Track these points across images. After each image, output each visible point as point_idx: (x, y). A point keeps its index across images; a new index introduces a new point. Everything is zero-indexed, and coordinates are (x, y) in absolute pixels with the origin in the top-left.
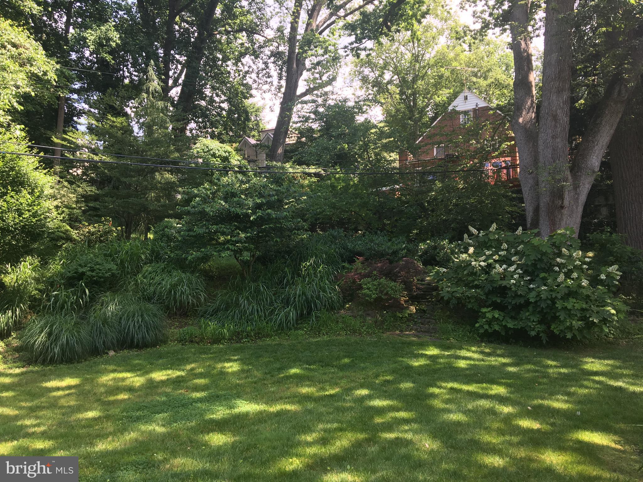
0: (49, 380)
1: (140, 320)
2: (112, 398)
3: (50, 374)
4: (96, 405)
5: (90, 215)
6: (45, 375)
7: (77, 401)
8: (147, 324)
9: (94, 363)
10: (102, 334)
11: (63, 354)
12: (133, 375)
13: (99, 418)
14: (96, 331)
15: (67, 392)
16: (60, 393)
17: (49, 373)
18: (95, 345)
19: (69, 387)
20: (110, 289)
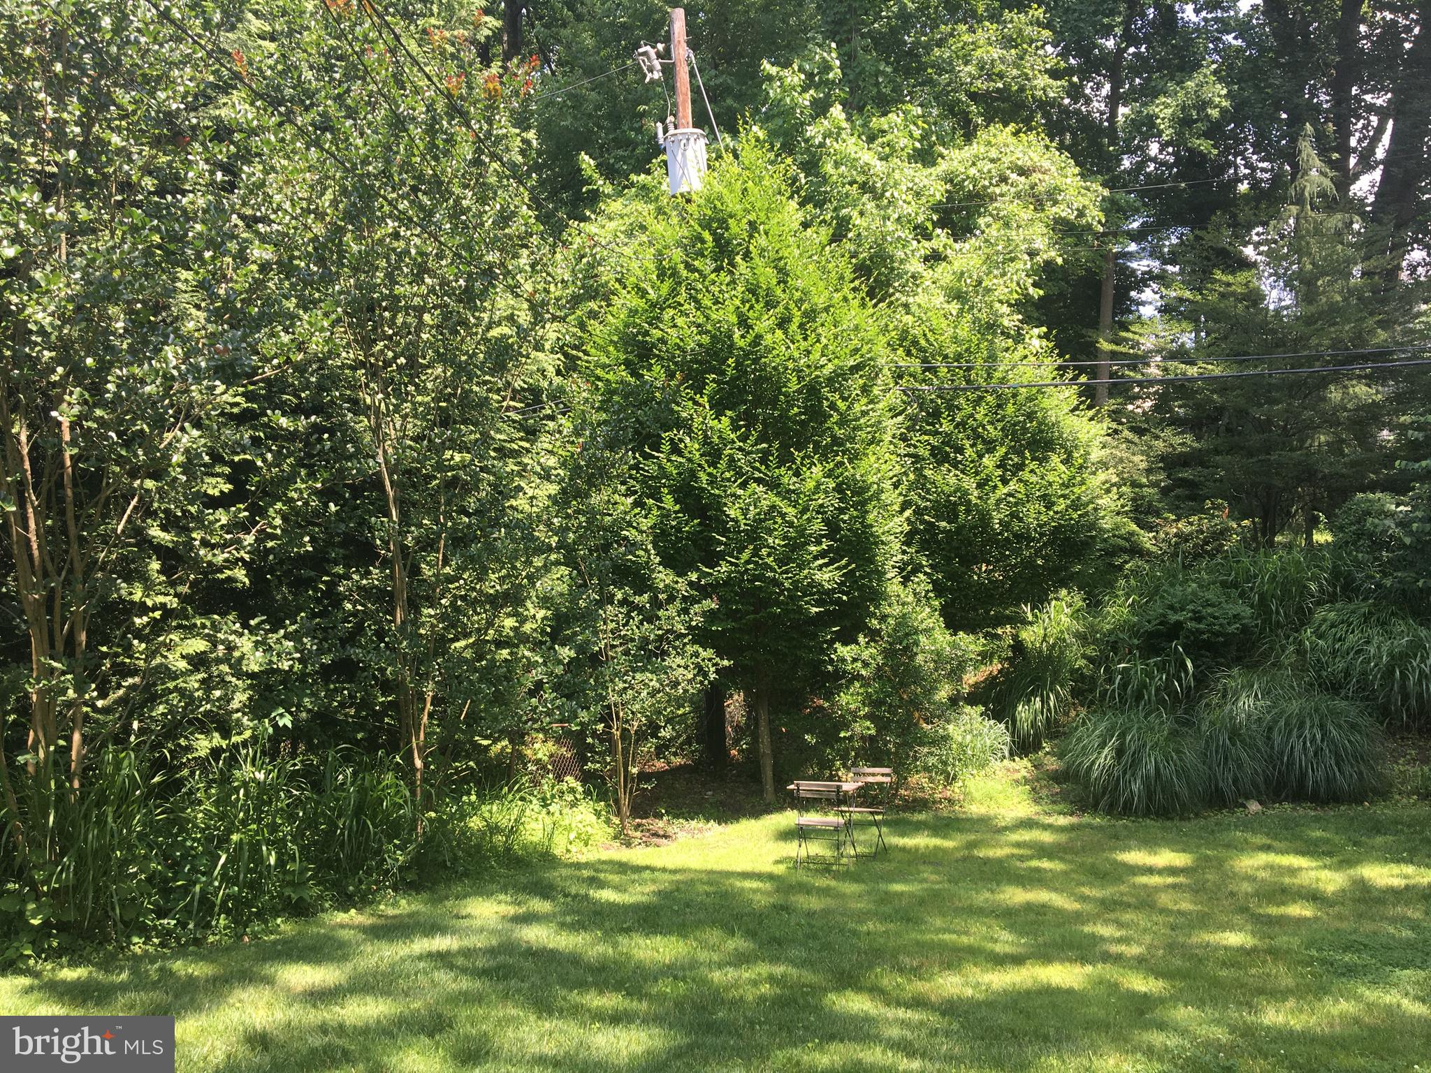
0: (1128, 848)
1: (1318, 737)
2: (1273, 910)
3: (1128, 837)
4: (1238, 919)
5: (1178, 497)
6: (1116, 837)
7: (1196, 904)
8: (1336, 746)
9: (1216, 824)
10: (1230, 762)
11: (1150, 798)
12: (1314, 864)
13: (1254, 950)
14: (1217, 752)
15: (1170, 880)
16: (1155, 880)
17: (1125, 833)
18: (1217, 786)
19: (1172, 871)
20: (1238, 660)
